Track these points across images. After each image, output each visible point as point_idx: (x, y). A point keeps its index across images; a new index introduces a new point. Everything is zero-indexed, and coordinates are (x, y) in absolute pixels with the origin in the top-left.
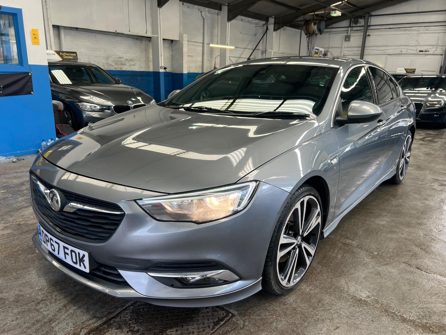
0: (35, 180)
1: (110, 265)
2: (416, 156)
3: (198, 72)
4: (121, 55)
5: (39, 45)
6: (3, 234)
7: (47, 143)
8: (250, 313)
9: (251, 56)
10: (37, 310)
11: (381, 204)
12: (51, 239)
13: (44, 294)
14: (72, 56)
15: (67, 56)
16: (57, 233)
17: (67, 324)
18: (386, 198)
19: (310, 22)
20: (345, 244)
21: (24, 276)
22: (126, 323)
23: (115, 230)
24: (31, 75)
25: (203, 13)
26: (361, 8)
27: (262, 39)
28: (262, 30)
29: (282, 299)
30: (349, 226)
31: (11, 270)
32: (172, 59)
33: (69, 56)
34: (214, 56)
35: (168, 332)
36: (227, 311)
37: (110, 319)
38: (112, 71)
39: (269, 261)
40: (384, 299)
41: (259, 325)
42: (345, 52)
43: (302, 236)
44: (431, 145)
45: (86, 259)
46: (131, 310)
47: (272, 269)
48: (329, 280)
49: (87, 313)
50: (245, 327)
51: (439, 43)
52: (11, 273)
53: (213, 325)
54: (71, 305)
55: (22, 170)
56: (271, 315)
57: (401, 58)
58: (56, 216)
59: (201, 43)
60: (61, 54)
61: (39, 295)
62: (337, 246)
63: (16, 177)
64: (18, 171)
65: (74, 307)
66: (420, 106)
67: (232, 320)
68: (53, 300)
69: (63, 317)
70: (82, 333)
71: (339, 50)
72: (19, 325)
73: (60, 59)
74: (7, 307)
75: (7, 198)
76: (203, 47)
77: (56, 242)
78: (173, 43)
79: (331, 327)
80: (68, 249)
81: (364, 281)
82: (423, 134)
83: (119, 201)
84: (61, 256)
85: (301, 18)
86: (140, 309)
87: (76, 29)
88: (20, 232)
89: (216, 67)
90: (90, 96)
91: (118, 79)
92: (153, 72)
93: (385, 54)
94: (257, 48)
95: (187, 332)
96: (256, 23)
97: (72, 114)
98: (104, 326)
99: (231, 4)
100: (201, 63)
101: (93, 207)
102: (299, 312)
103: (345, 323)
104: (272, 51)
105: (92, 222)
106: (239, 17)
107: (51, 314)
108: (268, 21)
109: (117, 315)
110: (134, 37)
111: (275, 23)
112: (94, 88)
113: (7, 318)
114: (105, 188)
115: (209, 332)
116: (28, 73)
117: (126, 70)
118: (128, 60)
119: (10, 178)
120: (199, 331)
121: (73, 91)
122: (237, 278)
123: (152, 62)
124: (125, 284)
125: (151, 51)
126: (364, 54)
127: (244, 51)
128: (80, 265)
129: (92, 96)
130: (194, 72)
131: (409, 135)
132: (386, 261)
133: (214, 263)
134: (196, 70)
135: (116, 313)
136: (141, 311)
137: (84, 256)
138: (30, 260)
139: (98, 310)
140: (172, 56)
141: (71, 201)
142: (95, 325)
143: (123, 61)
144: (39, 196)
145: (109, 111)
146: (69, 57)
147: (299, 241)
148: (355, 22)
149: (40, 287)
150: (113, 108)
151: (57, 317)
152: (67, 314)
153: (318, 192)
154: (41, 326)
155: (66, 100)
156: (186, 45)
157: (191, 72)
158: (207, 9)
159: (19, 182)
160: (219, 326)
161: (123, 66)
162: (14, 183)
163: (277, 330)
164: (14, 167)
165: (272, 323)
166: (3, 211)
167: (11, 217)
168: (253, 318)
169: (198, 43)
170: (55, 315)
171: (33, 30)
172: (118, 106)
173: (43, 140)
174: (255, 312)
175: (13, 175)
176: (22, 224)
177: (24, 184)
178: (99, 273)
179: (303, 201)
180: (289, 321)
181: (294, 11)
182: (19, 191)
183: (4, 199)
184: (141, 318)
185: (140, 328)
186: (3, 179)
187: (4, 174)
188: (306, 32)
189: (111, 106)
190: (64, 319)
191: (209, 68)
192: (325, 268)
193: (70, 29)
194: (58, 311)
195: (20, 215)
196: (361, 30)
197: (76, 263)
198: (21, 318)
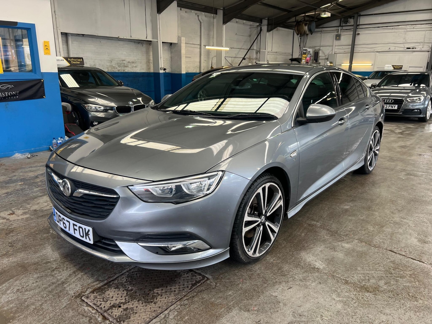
0: (50, 172)
1: (109, 238)
2: (391, 149)
3: (196, 72)
4: (123, 58)
5: (50, 55)
6: (22, 218)
7: (57, 141)
8: (222, 277)
9: (246, 56)
10: (52, 276)
11: (348, 192)
12: (63, 219)
13: (58, 264)
14: (79, 61)
15: (75, 61)
16: (68, 214)
17: (76, 285)
18: (355, 186)
19: (301, 23)
20: (310, 225)
21: (41, 250)
22: (122, 284)
23: (112, 209)
24: (43, 81)
25: (200, 17)
26: (350, 9)
27: (256, 40)
28: (256, 31)
29: (249, 267)
30: (316, 210)
31: (30, 246)
32: (171, 60)
33: (76, 61)
34: (211, 57)
35: (155, 290)
36: (204, 275)
37: (110, 282)
38: (116, 72)
39: (236, 234)
40: (333, 267)
41: (228, 286)
42: (336, 50)
43: (265, 216)
44: (407, 138)
45: (91, 233)
46: (126, 276)
47: (238, 241)
48: (291, 253)
49: (92, 277)
50: (217, 288)
51: (426, 40)
52: (31, 248)
53: (191, 286)
54: (79, 272)
55: (36, 165)
56: (239, 278)
57: (390, 55)
58: (68, 201)
59: (199, 45)
60: (69, 59)
61: (53, 265)
62: (303, 226)
63: (31, 171)
64: (33, 166)
65: (82, 273)
66: (401, 101)
67: (206, 283)
68: (65, 268)
69: (73, 280)
70: (87, 291)
71: (330, 48)
72: (39, 286)
73: (68, 64)
74: (28, 273)
75: (25, 189)
76: (200, 48)
77: (67, 221)
78: (172, 45)
79: (285, 287)
80: (76, 226)
81: (320, 253)
82: (403, 128)
83: (115, 187)
84: (71, 232)
85: (293, 19)
86: (134, 274)
87: (82, 35)
88: (37, 217)
89: (213, 66)
90: (95, 98)
91: (120, 82)
92: (154, 73)
93: (374, 51)
94: (251, 48)
95: (170, 291)
96: (250, 24)
97: (79, 114)
98: (105, 286)
99: (226, 8)
100: (198, 64)
101: (96, 192)
102: (261, 277)
103: (297, 285)
104: (265, 51)
105: (95, 204)
106: (234, 20)
107: (64, 278)
108: (262, 23)
109: (116, 279)
110: (135, 41)
111: (268, 25)
112: (98, 91)
113: (29, 281)
114: (107, 178)
115: (188, 291)
116: (41, 80)
117: (129, 72)
118: (130, 62)
119: (26, 172)
120: (180, 290)
121: (80, 94)
122: (209, 247)
123: (152, 63)
124: (121, 253)
125: (151, 54)
126: (354, 52)
127: (239, 51)
128: (86, 238)
129: (97, 98)
130: (192, 72)
131: (377, 131)
132: (342, 238)
133: (189, 235)
134: (194, 70)
135: (115, 278)
136: (134, 276)
137: (89, 230)
138: (45, 238)
139: (100, 275)
140: (171, 58)
141: (79, 188)
142: (98, 286)
143: (126, 64)
144: (53, 185)
145: (112, 112)
146: (76, 63)
147: (262, 220)
148: (345, 22)
149: (54, 258)
150: (115, 108)
151: (69, 280)
152: (76, 278)
153: (279, 180)
154: (56, 287)
155: (73, 102)
156: (184, 48)
157: (189, 72)
158: (203, 13)
159: (34, 175)
160: (196, 287)
161: (125, 68)
162: (29, 176)
163: (242, 290)
164: (29, 162)
165: (238, 284)
166: (21, 199)
167: (29, 204)
168: (223, 281)
169: (195, 45)
170: (67, 279)
171: (45, 42)
172: (120, 107)
173: (54, 139)
174: (226, 277)
175: (29, 169)
176: (38, 210)
177: (39, 177)
178: (100, 245)
179: (265, 187)
180: (252, 283)
181: (287, 13)
182: (34, 183)
183: (22, 190)
184: (134, 281)
185: (133, 288)
186: (20, 173)
187: (21, 169)
188: (297, 33)
189: (114, 107)
190: (74, 282)
191: (206, 68)
192: (289, 244)
193: (77, 36)
194: (69, 276)
195: (35, 203)
196: (351, 29)
197: (83, 237)
198: (40, 281)
